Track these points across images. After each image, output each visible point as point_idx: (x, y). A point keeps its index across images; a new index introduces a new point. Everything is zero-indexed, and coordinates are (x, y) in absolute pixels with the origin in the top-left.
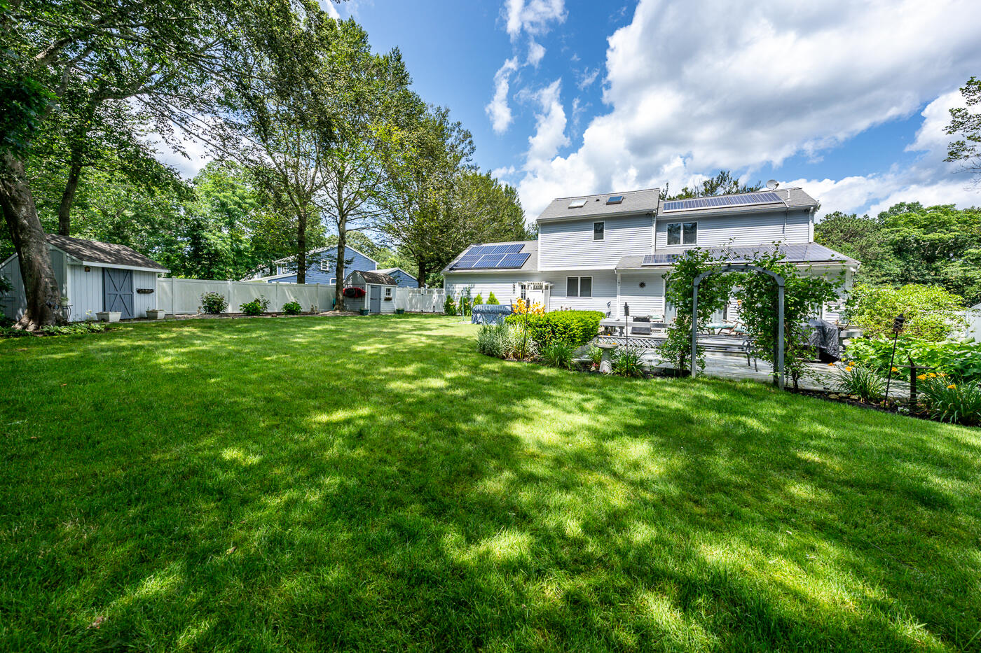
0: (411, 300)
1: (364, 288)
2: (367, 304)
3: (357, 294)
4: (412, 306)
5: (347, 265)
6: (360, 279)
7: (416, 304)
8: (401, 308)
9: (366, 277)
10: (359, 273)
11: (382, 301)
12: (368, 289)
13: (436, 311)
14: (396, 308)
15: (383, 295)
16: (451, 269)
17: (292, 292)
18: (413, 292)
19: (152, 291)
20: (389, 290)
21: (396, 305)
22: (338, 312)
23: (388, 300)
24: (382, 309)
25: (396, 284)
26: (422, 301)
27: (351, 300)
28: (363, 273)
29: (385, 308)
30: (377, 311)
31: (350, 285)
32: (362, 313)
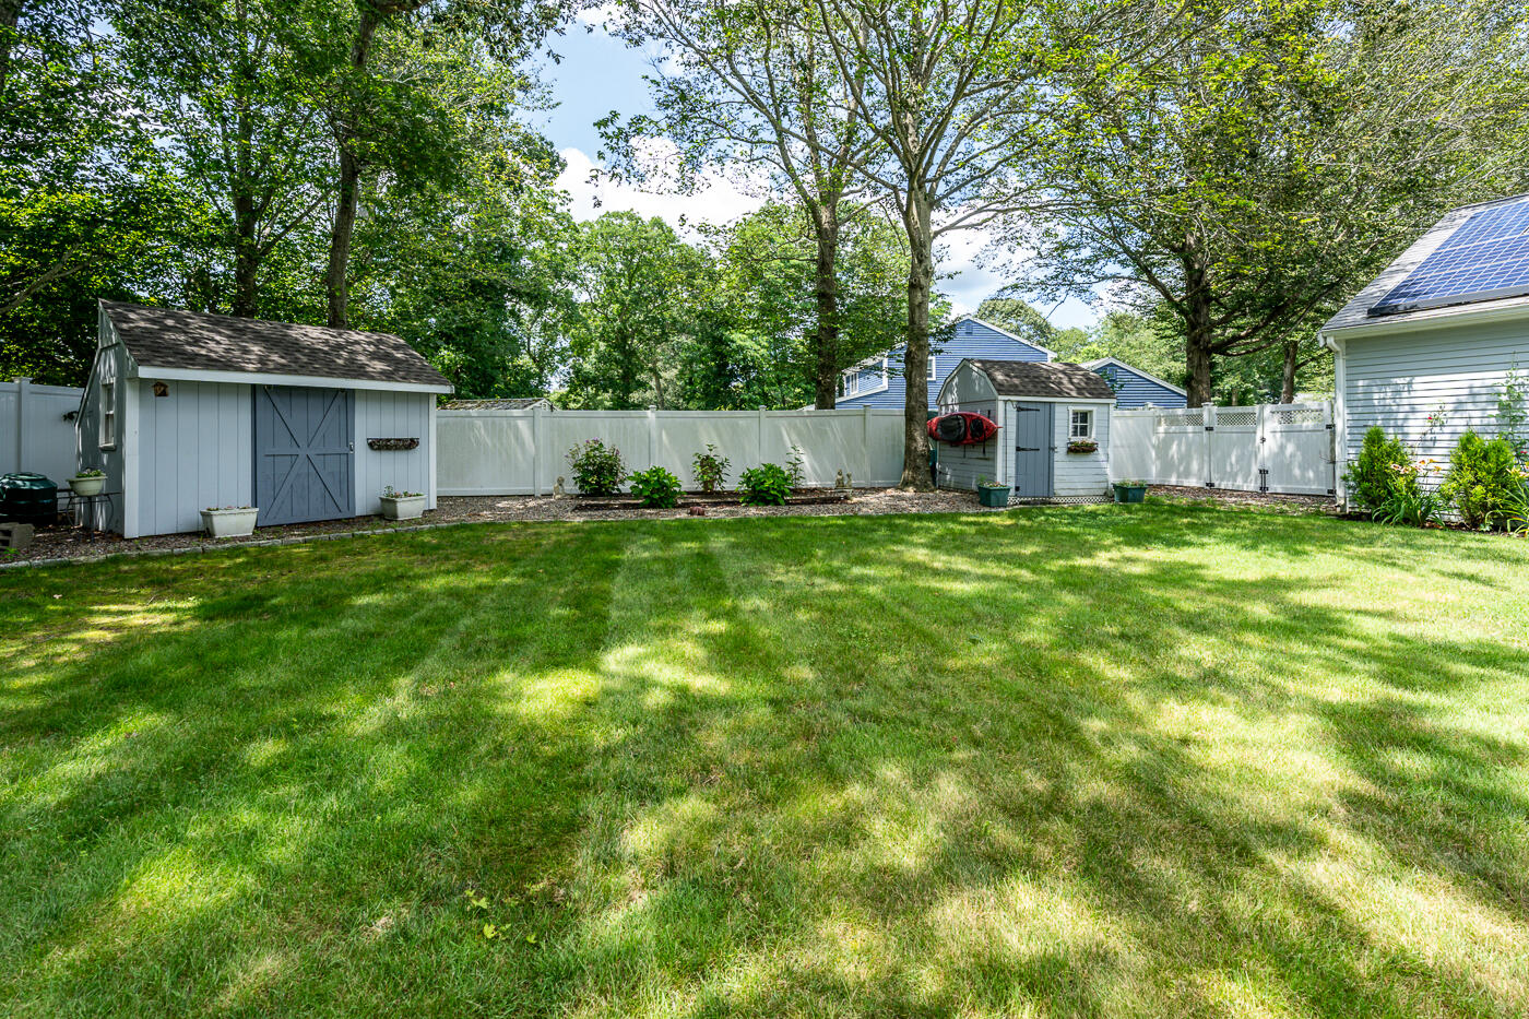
0: (1163, 448)
1: (991, 414)
2: (1005, 468)
3: (973, 434)
4: (1168, 466)
5: (941, 346)
6: (980, 386)
7: (1186, 458)
8: (1132, 479)
9: (1000, 377)
10: (976, 367)
11: (1060, 455)
12: (1005, 416)
13: (1275, 487)
14: (1113, 479)
15: (1063, 434)
16: (1376, 313)
17: (799, 434)
18: (1172, 421)
19: (410, 444)
20: (1084, 416)
21: (1112, 467)
22: (910, 492)
23: (1081, 450)
24: (1057, 486)
25: (1110, 395)
26: (1208, 451)
27: (957, 452)
28: (988, 366)
29: (1070, 478)
30: (1041, 492)
31: (952, 405)
32: (987, 498)
